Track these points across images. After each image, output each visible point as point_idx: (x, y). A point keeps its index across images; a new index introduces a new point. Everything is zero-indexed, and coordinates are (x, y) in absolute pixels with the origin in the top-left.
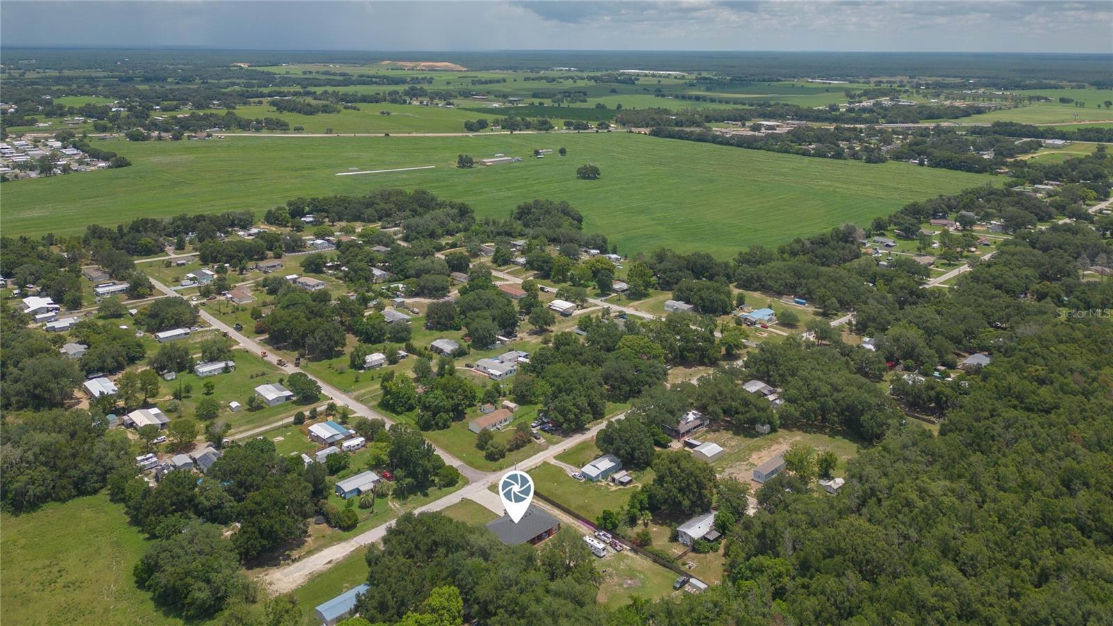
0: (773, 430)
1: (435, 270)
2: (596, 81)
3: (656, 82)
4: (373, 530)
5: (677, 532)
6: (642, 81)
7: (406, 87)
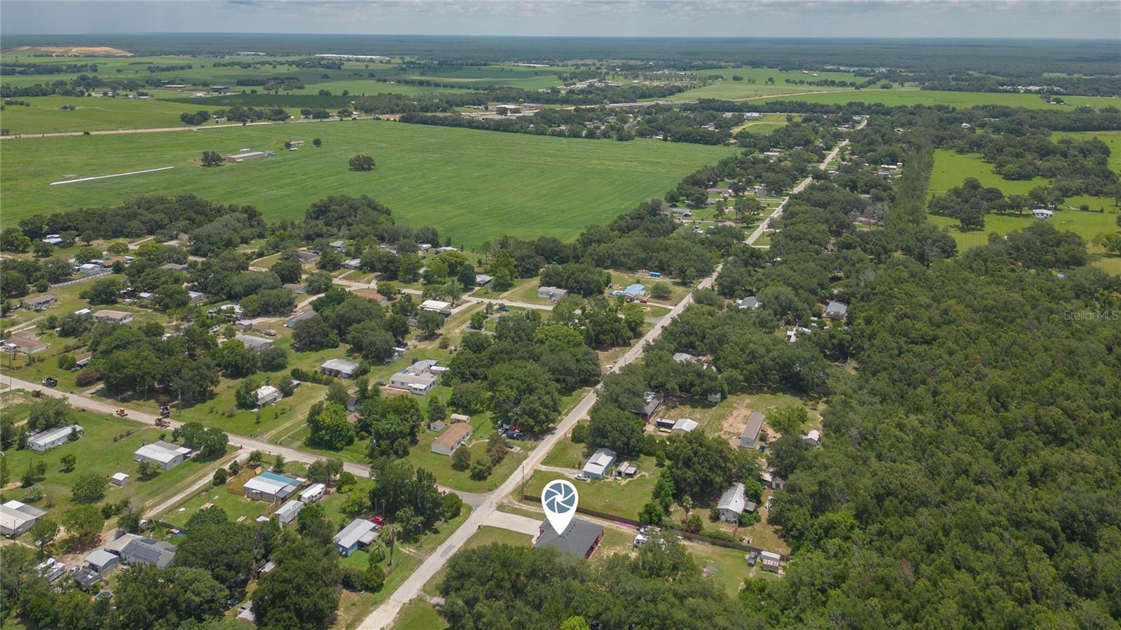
0: (724, 397)
1: (266, 284)
2: (298, 66)
3: (364, 68)
4: (406, 583)
5: (719, 510)
6: (346, 66)
7: (75, 77)
